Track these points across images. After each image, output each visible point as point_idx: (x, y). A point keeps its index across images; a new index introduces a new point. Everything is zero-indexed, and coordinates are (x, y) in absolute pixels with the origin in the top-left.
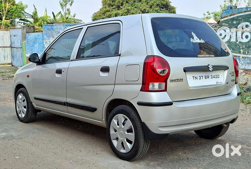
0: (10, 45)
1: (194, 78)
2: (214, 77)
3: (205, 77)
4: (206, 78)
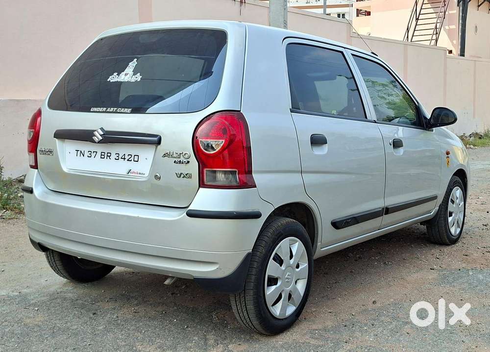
1: (79, 153)
2: (125, 159)
3: (101, 155)
4: (103, 157)
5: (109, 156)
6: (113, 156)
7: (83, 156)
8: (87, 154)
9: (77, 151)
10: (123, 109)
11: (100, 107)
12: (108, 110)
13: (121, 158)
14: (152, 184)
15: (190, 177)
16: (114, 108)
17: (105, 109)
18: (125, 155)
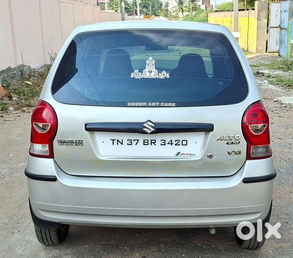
0: (279, 25)
1: (115, 142)
2: (172, 144)
3: (144, 142)
4: (146, 143)
5: (154, 143)
6: (159, 142)
7: (122, 144)
8: (125, 142)
9: (113, 140)
10: (167, 103)
11: (134, 102)
12: (150, 104)
13: (168, 143)
14: (203, 162)
15: (240, 153)
16: (155, 102)
17: (145, 104)
18: (171, 140)
